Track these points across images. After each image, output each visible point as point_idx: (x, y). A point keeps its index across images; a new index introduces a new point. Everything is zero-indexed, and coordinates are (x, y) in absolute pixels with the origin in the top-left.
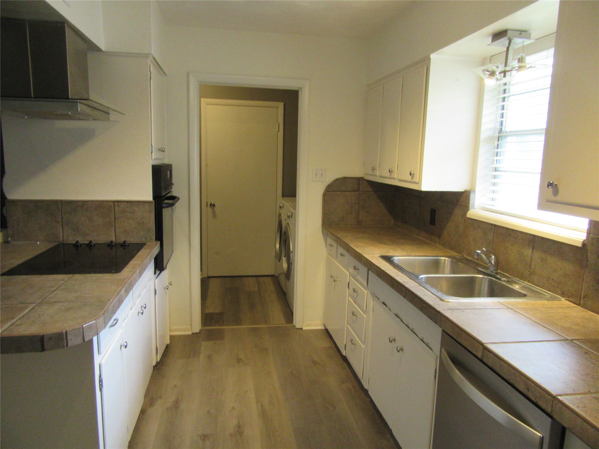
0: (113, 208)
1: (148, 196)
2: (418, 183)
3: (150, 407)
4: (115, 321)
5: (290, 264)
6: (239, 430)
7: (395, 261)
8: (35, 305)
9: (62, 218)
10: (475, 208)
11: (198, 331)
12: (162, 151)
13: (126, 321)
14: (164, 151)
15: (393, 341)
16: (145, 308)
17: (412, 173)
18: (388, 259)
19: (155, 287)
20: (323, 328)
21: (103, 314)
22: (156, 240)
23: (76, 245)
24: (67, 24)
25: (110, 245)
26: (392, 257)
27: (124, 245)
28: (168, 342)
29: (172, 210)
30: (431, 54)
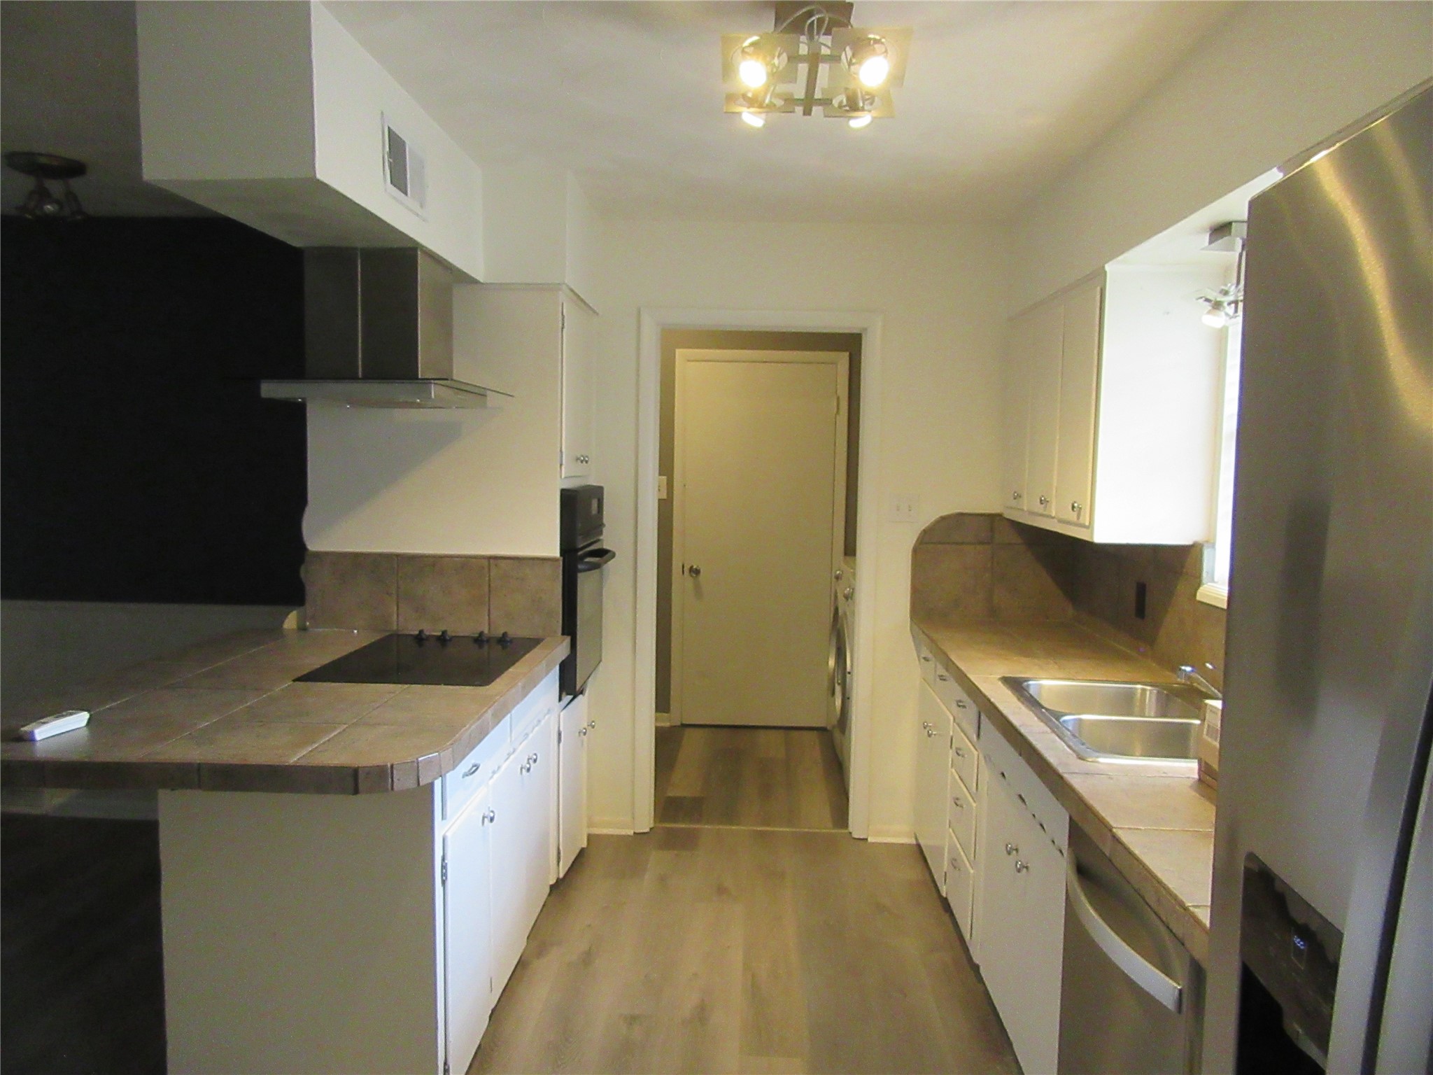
0: (487, 570)
1: (552, 548)
2: (1087, 527)
3: (538, 958)
4: (474, 768)
5: (846, 699)
6: (702, 1014)
7: (1032, 691)
8: (345, 726)
9: (398, 588)
10: (1216, 580)
11: (647, 830)
12: (582, 462)
13: (496, 776)
14: (587, 462)
15: (1014, 852)
16: (535, 761)
17: (1076, 505)
18: (1017, 685)
19: (559, 727)
20: (914, 842)
21: (452, 744)
22: (563, 634)
23: (420, 639)
24: (422, 250)
25: (479, 640)
26: (1027, 680)
27: (503, 640)
28: (584, 845)
29: (602, 574)
30: (1107, 262)
